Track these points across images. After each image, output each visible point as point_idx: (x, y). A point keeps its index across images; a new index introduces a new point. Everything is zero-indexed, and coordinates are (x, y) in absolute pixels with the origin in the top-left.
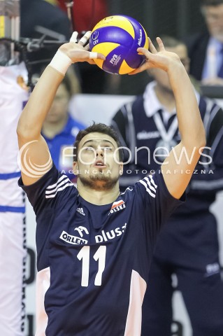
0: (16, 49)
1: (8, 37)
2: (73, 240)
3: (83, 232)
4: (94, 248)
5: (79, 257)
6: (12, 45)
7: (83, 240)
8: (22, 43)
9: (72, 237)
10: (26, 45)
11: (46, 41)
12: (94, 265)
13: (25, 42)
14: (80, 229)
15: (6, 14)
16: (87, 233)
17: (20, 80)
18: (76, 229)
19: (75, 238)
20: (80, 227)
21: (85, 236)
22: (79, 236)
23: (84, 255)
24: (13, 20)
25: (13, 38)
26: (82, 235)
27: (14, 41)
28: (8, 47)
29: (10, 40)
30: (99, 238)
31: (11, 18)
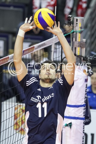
0: (84, 60)
1: (81, 55)
2: (35, 100)
3: (39, 98)
4: (42, 103)
5: (37, 106)
6: (82, 58)
7: (39, 101)
8: (86, 58)
9: (35, 99)
10: (87, 58)
11: (94, 57)
12: (43, 109)
13: (87, 57)
14: (38, 97)
15: (80, 47)
16: (41, 98)
17: (84, 71)
18: (37, 96)
19: (36, 100)
20: (39, 96)
21: (40, 99)
22: (38, 99)
23: (39, 106)
24: (83, 49)
25: (82, 55)
26: (39, 99)
27: (83, 57)
28: (81, 59)
29: (81, 56)
30: (44, 100)
31: (82, 48)
